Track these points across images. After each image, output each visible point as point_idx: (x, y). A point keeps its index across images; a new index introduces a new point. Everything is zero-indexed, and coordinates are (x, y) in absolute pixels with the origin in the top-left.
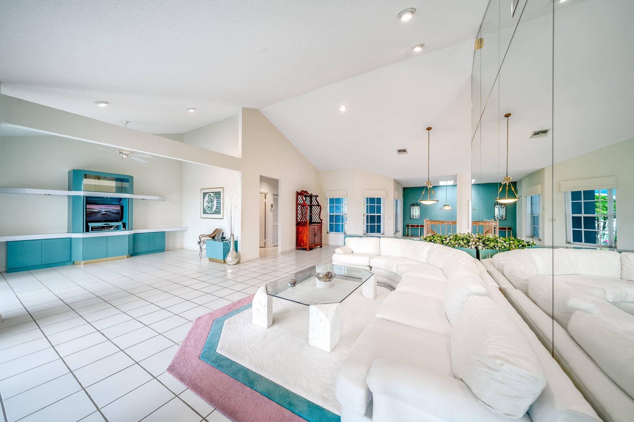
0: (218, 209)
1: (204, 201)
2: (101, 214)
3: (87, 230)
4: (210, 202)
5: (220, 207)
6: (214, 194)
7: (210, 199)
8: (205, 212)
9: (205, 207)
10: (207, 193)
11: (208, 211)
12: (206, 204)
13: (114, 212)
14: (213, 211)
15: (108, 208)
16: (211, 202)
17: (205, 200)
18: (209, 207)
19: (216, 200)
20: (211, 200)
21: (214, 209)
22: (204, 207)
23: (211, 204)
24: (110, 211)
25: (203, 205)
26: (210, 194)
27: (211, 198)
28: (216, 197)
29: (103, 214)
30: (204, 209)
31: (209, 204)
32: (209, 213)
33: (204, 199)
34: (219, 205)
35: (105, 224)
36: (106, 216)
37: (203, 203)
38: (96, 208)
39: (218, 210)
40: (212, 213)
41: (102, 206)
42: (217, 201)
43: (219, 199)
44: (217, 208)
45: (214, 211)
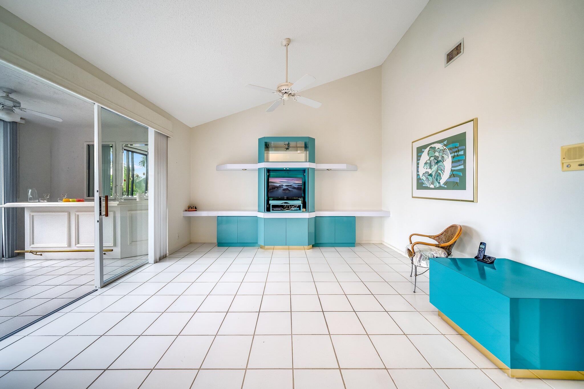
0: (458, 176)
1: (418, 164)
2: (282, 189)
3: (268, 210)
4: (433, 163)
5: (464, 171)
6: (445, 143)
7: (432, 158)
8: (420, 185)
9: (421, 176)
10: (425, 147)
11: (427, 184)
12: (422, 170)
13: (295, 186)
14: (442, 182)
15: (289, 181)
16: (438, 162)
17: (420, 162)
18: (431, 175)
19: (450, 156)
20: (436, 158)
21: (445, 177)
22: (418, 175)
23: (435, 168)
24: (291, 186)
25: (418, 171)
26: (433, 146)
27: (437, 154)
28: (450, 149)
29: (284, 190)
30: (419, 179)
31: (431, 168)
32: (432, 186)
33: (418, 160)
34: (462, 167)
35: (285, 203)
36: (287, 192)
37: (418, 167)
38: (277, 181)
39: (457, 180)
40: (440, 188)
41: (283, 179)
42: (453, 157)
43: (462, 153)
44: (452, 175)
45: (445, 184)
